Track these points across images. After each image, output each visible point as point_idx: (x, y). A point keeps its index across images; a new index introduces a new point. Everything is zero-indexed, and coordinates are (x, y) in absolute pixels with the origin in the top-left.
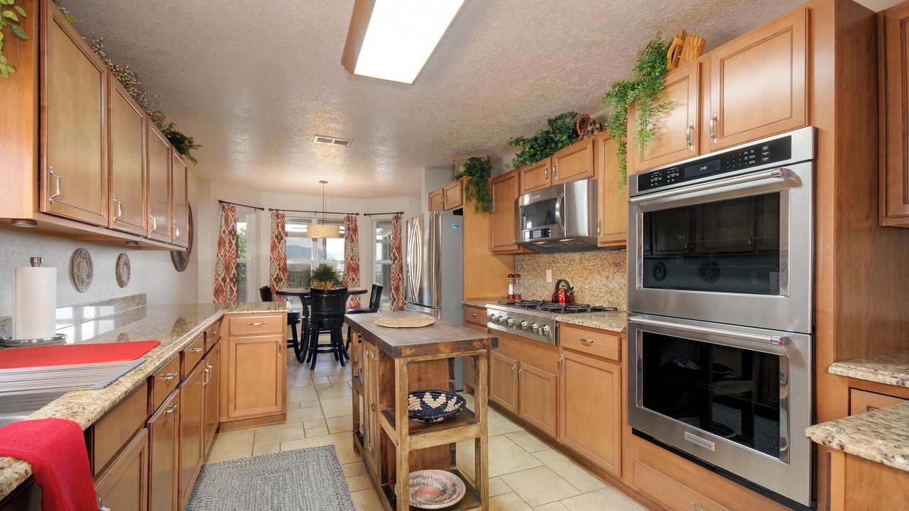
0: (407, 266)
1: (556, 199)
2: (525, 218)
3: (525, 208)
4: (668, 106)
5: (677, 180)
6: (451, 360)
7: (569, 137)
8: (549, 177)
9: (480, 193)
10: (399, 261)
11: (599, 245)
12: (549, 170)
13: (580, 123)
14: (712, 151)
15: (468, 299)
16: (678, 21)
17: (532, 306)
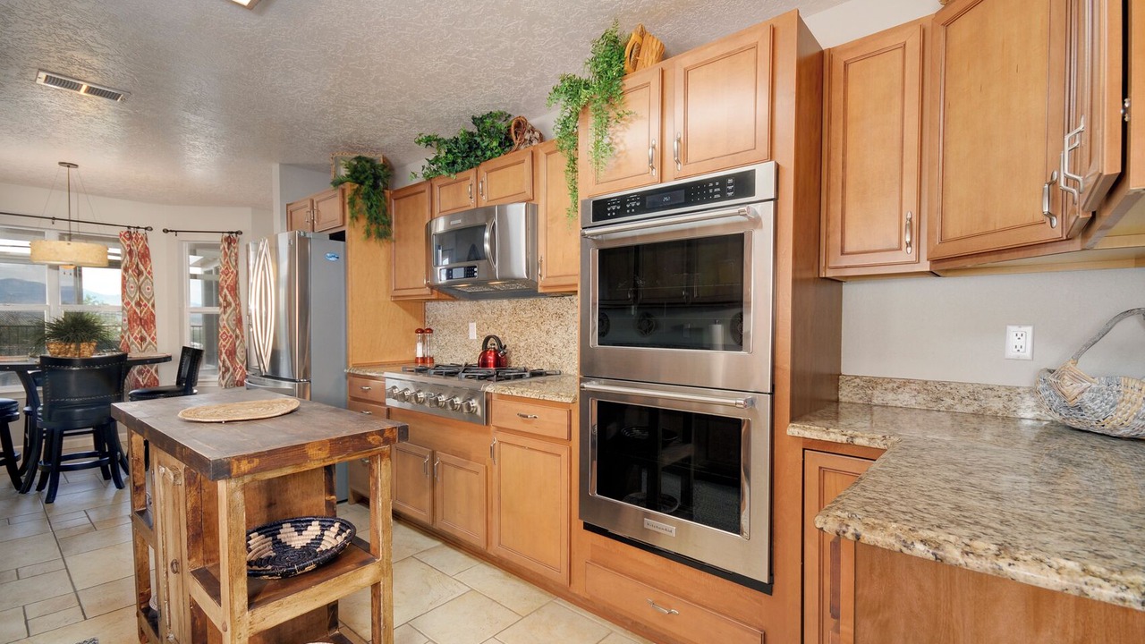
0: (250, 316)
1: (485, 226)
2: (440, 251)
3: (441, 236)
4: (626, 117)
5: (639, 210)
6: (329, 470)
7: (500, 144)
8: (474, 195)
9: (373, 210)
10: (235, 309)
11: (540, 290)
12: (474, 186)
13: (515, 127)
14: (676, 179)
15: (354, 366)
16: (635, 14)
17: (452, 372)
